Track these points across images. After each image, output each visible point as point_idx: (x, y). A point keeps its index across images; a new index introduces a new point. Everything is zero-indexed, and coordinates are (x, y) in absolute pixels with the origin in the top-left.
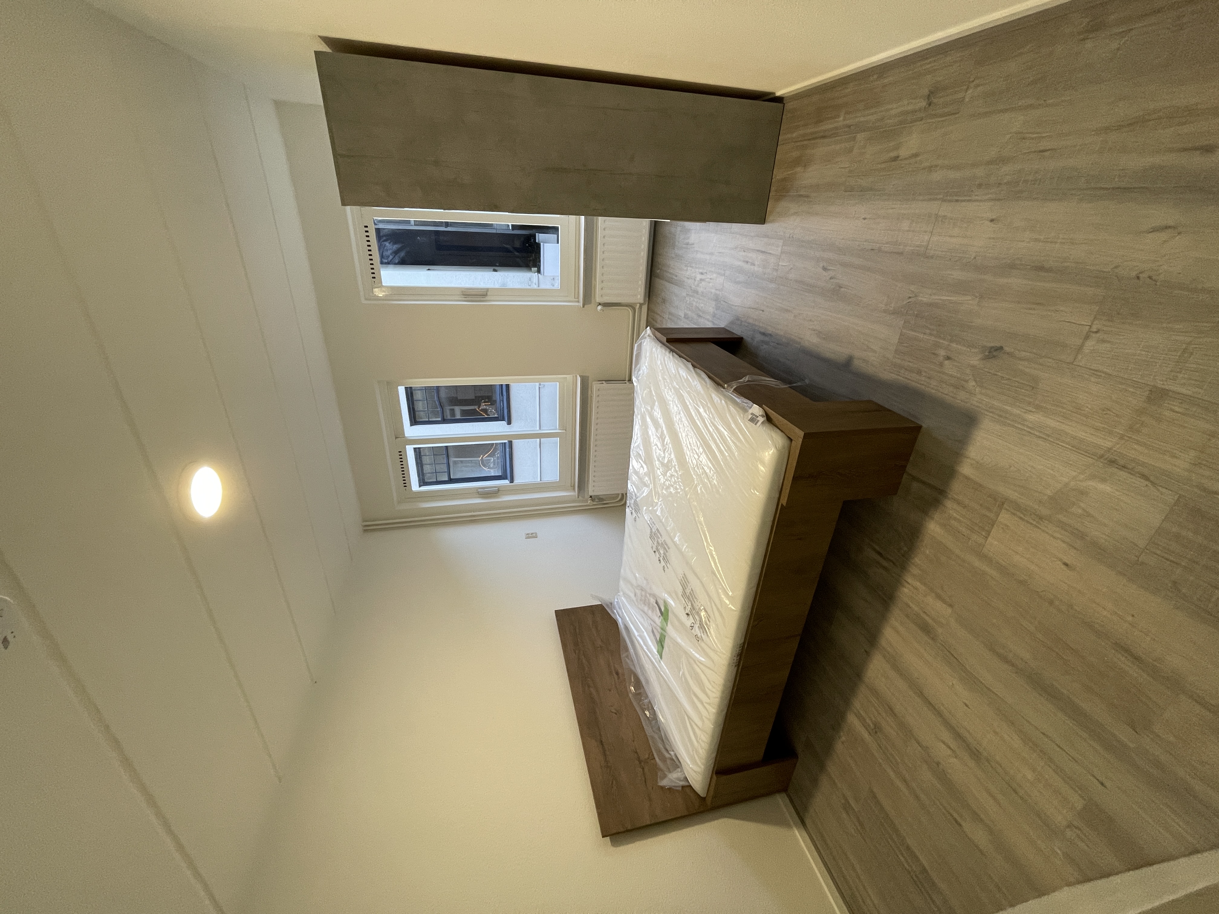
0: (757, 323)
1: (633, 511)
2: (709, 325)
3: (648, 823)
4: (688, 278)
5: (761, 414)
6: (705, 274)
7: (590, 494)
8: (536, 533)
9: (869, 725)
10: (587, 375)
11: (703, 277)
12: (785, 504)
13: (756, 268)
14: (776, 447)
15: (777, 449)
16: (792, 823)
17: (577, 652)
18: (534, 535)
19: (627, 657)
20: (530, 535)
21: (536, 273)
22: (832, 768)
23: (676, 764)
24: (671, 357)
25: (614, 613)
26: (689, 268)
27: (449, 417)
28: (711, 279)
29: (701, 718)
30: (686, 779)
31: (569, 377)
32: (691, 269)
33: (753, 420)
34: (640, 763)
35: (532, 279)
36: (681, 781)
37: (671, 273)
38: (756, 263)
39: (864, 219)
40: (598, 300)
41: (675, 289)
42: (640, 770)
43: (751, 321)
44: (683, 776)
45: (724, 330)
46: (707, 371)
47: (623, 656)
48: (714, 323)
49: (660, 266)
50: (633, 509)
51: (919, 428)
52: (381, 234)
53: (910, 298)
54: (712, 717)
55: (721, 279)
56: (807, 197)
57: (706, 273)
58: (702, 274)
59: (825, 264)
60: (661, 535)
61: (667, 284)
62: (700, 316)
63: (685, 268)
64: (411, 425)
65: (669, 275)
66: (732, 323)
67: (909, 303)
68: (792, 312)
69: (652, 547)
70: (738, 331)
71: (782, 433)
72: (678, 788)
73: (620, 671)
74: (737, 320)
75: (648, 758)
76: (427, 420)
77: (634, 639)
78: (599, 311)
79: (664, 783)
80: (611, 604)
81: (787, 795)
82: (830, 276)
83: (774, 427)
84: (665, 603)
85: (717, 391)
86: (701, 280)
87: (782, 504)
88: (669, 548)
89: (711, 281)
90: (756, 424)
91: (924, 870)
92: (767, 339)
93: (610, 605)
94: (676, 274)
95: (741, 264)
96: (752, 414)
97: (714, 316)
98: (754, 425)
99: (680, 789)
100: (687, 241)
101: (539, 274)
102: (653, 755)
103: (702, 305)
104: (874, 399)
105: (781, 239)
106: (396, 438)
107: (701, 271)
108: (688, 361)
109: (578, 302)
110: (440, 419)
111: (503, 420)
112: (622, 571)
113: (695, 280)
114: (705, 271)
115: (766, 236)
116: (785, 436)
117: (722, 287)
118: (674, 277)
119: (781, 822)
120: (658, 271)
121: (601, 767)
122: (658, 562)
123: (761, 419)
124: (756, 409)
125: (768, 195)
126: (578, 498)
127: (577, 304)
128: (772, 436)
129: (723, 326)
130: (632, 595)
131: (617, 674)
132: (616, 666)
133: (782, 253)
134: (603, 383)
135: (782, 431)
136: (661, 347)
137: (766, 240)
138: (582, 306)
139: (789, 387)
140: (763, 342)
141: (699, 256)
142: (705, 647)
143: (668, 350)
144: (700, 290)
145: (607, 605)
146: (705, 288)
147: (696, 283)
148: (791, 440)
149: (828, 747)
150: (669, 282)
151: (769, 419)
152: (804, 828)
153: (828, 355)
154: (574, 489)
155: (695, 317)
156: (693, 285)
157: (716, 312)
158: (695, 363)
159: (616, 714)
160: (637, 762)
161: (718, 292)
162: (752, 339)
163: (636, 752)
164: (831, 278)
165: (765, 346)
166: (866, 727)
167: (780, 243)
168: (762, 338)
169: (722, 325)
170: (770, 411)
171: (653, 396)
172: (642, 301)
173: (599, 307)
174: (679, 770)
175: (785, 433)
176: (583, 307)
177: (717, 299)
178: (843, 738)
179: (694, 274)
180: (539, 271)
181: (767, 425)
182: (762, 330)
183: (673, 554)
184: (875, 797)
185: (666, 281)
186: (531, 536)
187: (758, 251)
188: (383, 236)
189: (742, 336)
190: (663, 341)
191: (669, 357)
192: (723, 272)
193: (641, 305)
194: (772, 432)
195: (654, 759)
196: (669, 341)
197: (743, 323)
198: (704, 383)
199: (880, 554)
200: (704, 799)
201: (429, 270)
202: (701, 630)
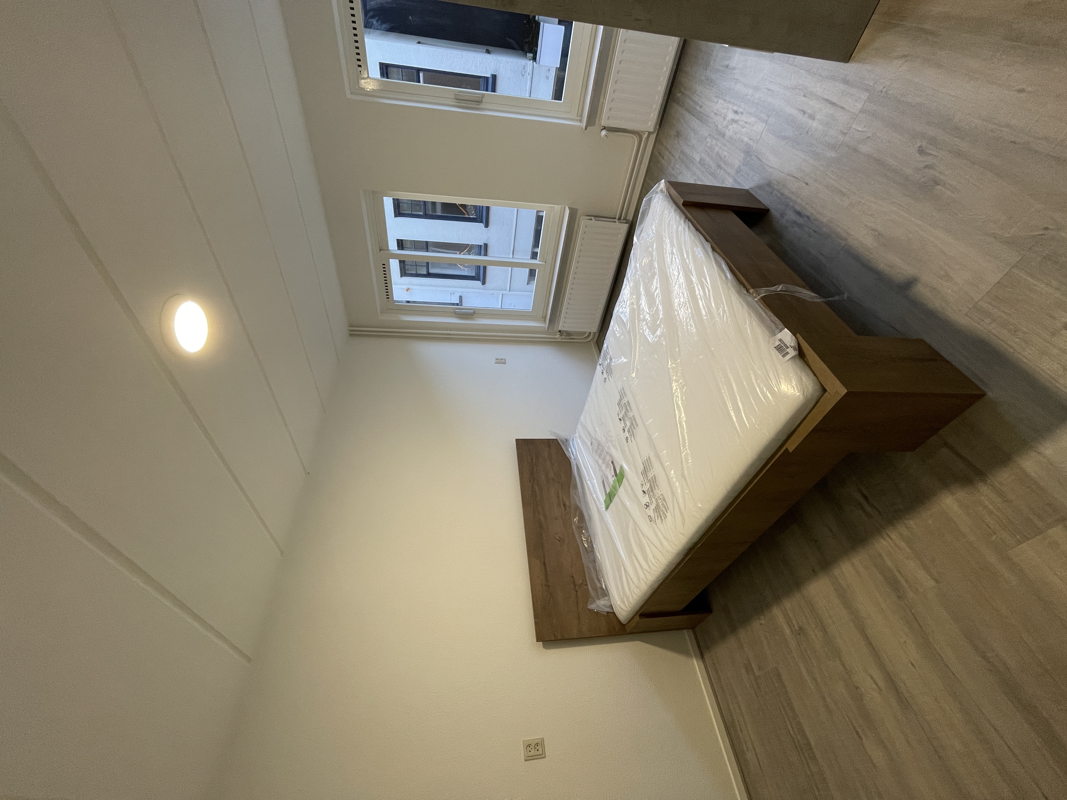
0: (793, 198)
1: (605, 372)
2: (729, 183)
3: (575, 637)
4: (716, 114)
5: (792, 345)
6: (740, 115)
7: (560, 329)
8: (505, 360)
9: (794, 626)
10: (575, 207)
11: (737, 117)
12: (791, 450)
13: (815, 124)
14: (804, 393)
15: (804, 395)
16: (693, 654)
17: (532, 480)
18: (503, 361)
19: (575, 494)
20: (499, 361)
21: (531, 61)
22: (742, 634)
23: (605, 593)
24: (687, 229)
25: (568, 450)
26: (720, 101)
27: (430, 213)
28: (746, 122)
29: (638, 578)
30: (611, 606)
31: (557, 207)
32: (722, 102)
33: (781, 349)
34: (575, 586)
35: (526, 68)
36: (606, 607)
37: (694, 102)
38: (818, 117)
39: (1021, 91)
40: (604, 122)
41: (694, 123)
42: (575, 592)
43: (786, 192)
44: (610, 604)
45: (747, 194)
46: (729, 262)
47: (572, 492)
48: (735, 181)
49: (683, 90)
50: (604, 369)
51: (982, 395)
52: (368, 8)
53: (1046, 229)
54: (649, 583)
55: (760, 127)
56: (932, 33)
57: (742, 113)
58: (736, 112)
59: (924, 144)
60: (631, 409)
61: (688, 115)
62: (719, 166)
63: (715, 100)
64: (396, 216)
65: (692, 103)
66: (760, 187)
67: (1042, 237)
68: (848, 198)
69: (618, 414)
70: (766, 200)
71: (815, 378)
72: (603, 613)
73: (567, 503)
74: (769, 185)
75: (582, 584)
76: (410, 212)
77: (584, 482)
78: (603, 136)
79: (592, 607)
80: (567, 440)
81: (693, 632)
82: (926, 163)
83: (806, 366)
84: (622, 468)
85: (739, 293)
86: (733, 121)
87: (787, 449)
88: (637, 425)
89: (747, 125)
90: (784, 356)
91: (809, 744)
92: (800, 221)
93: (565, 441)
94: (700, 103)
95: (794, 112)
96: (780, 340)
97: (738, 171)
98: (780, 356)
99: (605, 614)
100: (727, 63)
101: (534, 63)
102: (586, 581)
103: (726, 153)
104: (927, 340)
105: (867, 90)
106: (380, 250)
107: (735, 108)
108: (707, 240)
109: (581, 121)
110: (422, 213)
111: (481, 222)
112: (582, 418)
113: (724, 119)
114: (741, 110)
115: (846, 82)
116: (818, 383)
117: (759, 137)
118: (698, 108)
119: (684, 652)
120: (679, 95)
121: (542, 585)
122: (622, 431)
123: (792, 353)
124: (786, 336)
125: (869, 17)
126: (548, 330)
127: (578, 124)
128: (801, 379)
129: (747, 188)
130: (589, 444)
131: (565, 505)
132: (564, 498)
133: (861, 111)
134: (591, 219)
135: (815, 375)
136: (675, 210)
137: (842, 86)
138: (584, 128)
139: (824, 302)
140: (795, 222)
141: (739, 87)
142: (657, 530)
143: (683, 217)
144: (729, 133)
145: (563, 442)
146: (736, 134)
147: (725, 123)
148: (824, 390)
149: (745, 620)
150: (690, 112)
151: (801, 354)
152: (703, 662)
153: (882, 266)
154: (545, 321)
155: (714, 166)
156: (720, 124)
157: (742, 167)
158: (715, 246)
159: (559, 541)
160: (573, 586)
161: (751, 143)
162: (782, 215)
163: (573, 577)
164: (926, 167)
165: (796, 229)
166: (790, 626)
167: (865, 96)
168: (793, 217)
169: (746, 185)
170: (805, 346)
171: (655, 268)
172: (651, 130)
173: (604, 133)
174: (606, 598)
175: (818, 379)
176: (586, 129)
177: (748, 152)
178: (763, 622)
179: (725, 111)
180: (534, 59)
181: (798, 361)
182: (798, 208)
183: (640, 432)
184: (779, 676)
185: (686, 110)
186: (501, 361)
187: (827, 100)
188: (370, 11)
189: (769, 207)
190: (677, 202)
191: (684, 229)
192: (766, 118)
193: (650, 133)
194: (803, 373)
195: (587, 585)
196: (686, 204)
197: (775, 192)
198: (724, 279)
199: (866, 498)
200: (624, 625)
201: (419, 43)
202: (656, 514)
